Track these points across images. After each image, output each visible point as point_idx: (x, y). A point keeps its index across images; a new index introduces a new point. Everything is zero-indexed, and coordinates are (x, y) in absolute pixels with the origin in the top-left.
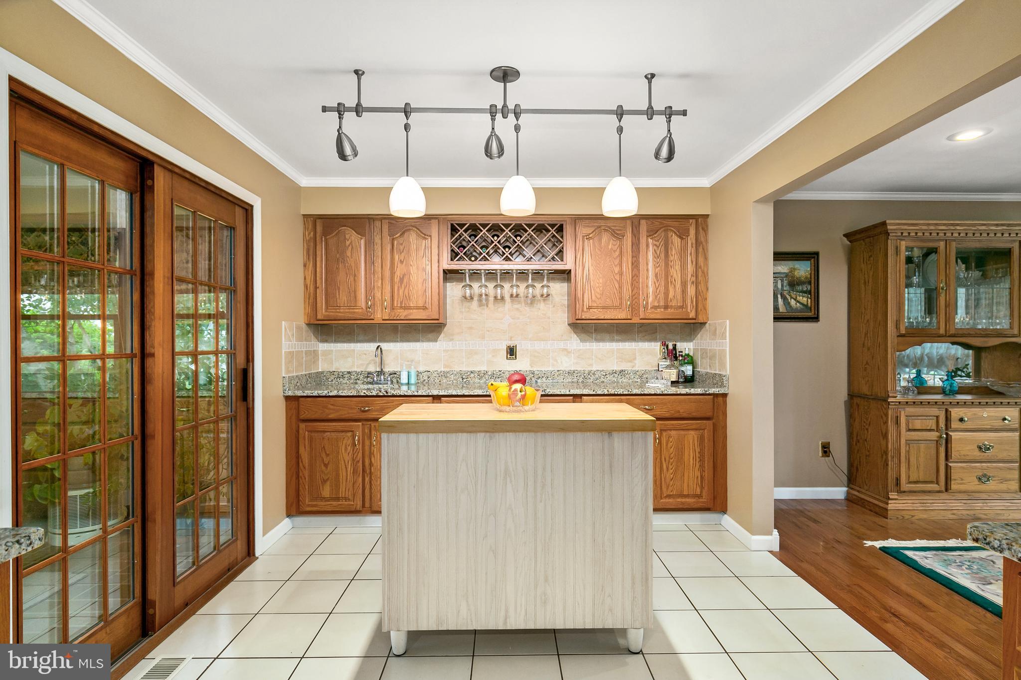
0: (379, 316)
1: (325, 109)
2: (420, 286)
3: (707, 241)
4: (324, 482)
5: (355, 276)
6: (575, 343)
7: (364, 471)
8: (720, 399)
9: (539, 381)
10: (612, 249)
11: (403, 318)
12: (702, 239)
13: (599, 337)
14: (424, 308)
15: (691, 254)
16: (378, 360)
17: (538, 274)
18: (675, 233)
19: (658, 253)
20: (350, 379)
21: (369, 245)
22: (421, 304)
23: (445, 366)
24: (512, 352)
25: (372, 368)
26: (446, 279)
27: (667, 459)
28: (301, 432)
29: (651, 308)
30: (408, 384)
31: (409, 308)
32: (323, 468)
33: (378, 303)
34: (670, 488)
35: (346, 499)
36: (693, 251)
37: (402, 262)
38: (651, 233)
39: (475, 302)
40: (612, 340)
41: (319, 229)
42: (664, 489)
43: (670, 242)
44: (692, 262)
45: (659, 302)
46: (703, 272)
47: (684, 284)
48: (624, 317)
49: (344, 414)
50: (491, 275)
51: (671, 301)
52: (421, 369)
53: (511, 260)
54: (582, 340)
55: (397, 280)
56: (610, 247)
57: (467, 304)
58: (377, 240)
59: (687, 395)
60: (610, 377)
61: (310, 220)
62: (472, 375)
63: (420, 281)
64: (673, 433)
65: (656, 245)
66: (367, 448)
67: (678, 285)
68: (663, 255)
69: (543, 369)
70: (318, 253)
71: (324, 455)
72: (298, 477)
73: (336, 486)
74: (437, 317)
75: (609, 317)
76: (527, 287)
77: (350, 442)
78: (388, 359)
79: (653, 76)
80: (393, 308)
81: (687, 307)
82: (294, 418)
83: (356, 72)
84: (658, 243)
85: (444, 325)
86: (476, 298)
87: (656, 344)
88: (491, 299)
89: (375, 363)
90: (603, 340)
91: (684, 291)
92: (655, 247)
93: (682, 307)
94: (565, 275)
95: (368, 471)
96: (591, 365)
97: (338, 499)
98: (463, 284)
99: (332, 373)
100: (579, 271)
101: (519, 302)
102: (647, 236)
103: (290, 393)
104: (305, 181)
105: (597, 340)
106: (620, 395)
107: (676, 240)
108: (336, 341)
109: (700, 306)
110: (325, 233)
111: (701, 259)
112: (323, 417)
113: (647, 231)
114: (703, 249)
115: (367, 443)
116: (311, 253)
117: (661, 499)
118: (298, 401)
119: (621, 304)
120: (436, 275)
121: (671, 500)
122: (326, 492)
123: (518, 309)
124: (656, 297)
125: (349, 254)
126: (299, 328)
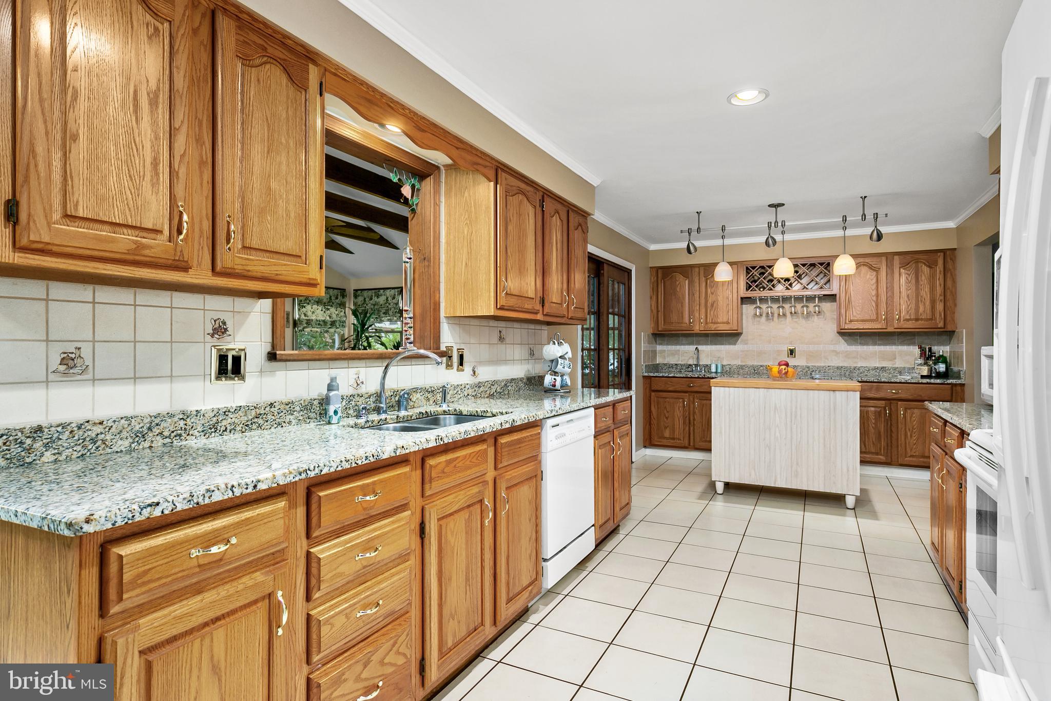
0: (697, 329)
1: (682, 232)
2: (725, 308)
3: (955, 268)
4: (666, 428)
5: (682, 303)
6: (843, 346)
7: (689, 423)
8: (959, 388)
9: (813, 373)
10: (869, 278)
11: (713, 329)
12: (951, 267)
13: (863, 342)
14: (728, 323)
15: (939, 279)
16: (695, 356)
17: (810, 299)
18: (925, 264)
19: (910, 279)
20: (677, 368)
21: (691, 283)
22: (725, 320)
23: (741, 362)
24: (792, 352)
25: (691, 362)
26: (742, 304)
27: (911, 429)
28: (652, 397)
29: (904, 320)
30: (716, 372)
31: (717, 323)
32: (665, 420)
33: (697, 320)
34: (914, 451)
35: (679, 439)
36: (942, 276)
37: (712, 294)
38: (903, 265)
39: (764, 318)
40: (875, 344)
41: (660, 275)
42: (908, 450)
43: (920, 270)
44: (940, 285)
45: (910, 316)
46: (951, 292)
47: (933, 302)
48: (880, 327)
49: (678, 388)
50: (775, 300)
51: (921, 315)
52: (725, 363)
53: (789, 289)
54: (849, 344)
55: (709, 305)
56: (868, 277)
57: (758, 319)
58: (696, 280)
59: (927, 383)
60: (872, 372)
61: (654, 270)
62: (762, 368)
63: (725, 305)
64: (916, 411)
65: (907, 274)
66: (691, 409)
67: (928, 303)
68: (914, 281)
69: (816, 365)
70: (659, 290)
71: (666, 412)
72: (650, 424)
73: (674, 431)
74: (736, 329)
75: (867, 327)
76: (803, 307)
77: (681, 405)
78: (702, 356)
79: (865, 197)
80: (706, 323)
81: (935, 319)
82: (648, 389)
83: (697, 212)
84: (909, 272)
85: (741, 334)
86: (764, 315)
87: (914, 347)
88: (776, 315)
89: (693, 358)
90: (867, 344)
91: (933, 307)
92: (907, 275)
93: (931, 319)
94: (832, 298)
95: (692, 424)
96: (856, 363)
97: (673, 439)
98: (755, 306)
99: (665, 365)
100: (843, 295)
101: (798, 317)
102: (900, 268)
103: (646, 374)
104: (653, 247)
105: (861, 344)
106: (871, 382)
107: (926, 270)
108: (667, 344)
109: (949, 318)
110: (663, 278)
111: (949, 283)
112: (665, 389)
113: (900, 264)
114: (951, 275)
115: (692, 406)
116: (655, 289)
117: (906, 457)
118: (651, 379)
119: (877, 318)
120: (736, 300)
121: (914, 459)
122: (667, 434)
123: (796, 322)
124: (908, 312)
125: (678, 289)
126: (648, 335)
